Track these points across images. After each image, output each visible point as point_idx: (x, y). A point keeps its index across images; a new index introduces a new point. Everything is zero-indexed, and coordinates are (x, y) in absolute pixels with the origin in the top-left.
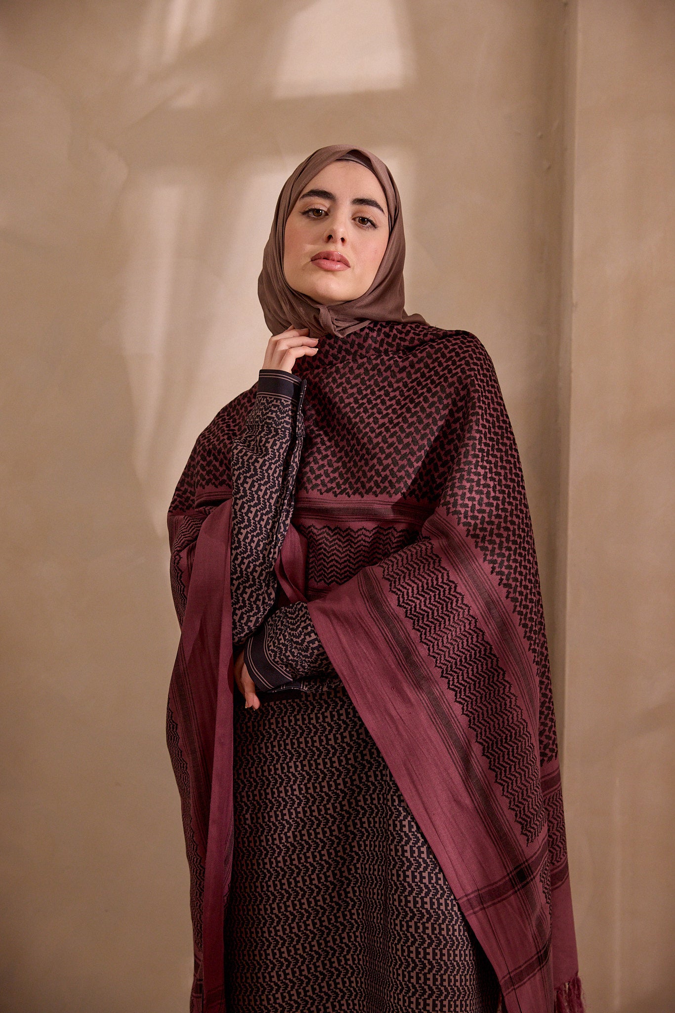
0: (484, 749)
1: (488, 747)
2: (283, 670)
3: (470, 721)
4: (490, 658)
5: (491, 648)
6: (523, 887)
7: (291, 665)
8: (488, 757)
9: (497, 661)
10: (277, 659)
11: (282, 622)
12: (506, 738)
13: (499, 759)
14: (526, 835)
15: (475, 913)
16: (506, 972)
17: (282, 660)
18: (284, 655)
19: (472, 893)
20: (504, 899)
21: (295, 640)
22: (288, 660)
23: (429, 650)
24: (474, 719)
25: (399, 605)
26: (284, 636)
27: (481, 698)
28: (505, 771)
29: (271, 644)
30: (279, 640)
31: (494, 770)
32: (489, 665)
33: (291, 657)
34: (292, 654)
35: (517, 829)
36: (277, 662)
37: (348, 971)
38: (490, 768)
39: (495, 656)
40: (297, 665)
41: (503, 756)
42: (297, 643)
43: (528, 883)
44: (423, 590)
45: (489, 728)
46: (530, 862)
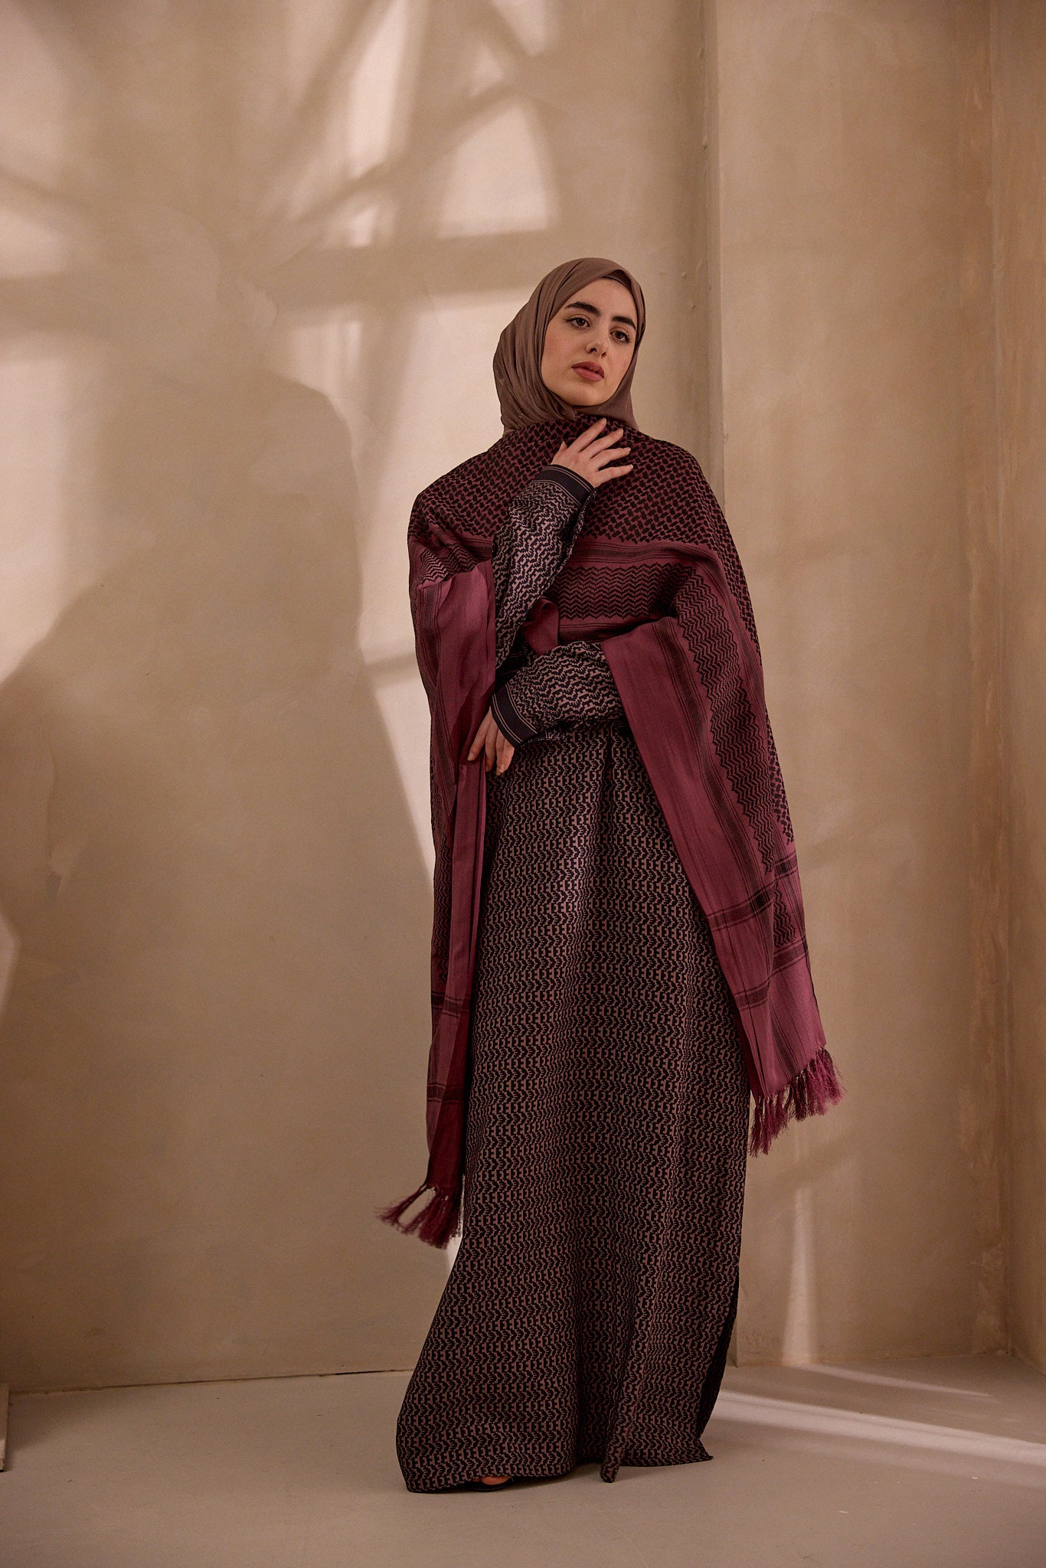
0: (733, 785)
1: (738, 783)
2: (530, 724)
3: (722, 760)
4: (743, 704)
5: (746, 696)
6: (761, 911)
7: (537, 717)
8: (737, 792)
9: (750, 707)
10: (525, 712)
11: (525, 679)
12: (754, 775)
13: (747, 793)
14: (765, 863)
15: (719, 930)
16: (742, 989)
17: (529, 712)
18: (532, 707)
19: (719, 912)
20: (745, 921)
21: (541, 693)
22: (535, 712)
23: (708, 691)
24: (726, 758)
25: (690, 649)
26: (531, 691)
27: (733, 740)
28: (752, 804)
29: (518, 699)
30: (525, 695)
31: (742, 803)
32: (742, 710)
33: (538, 709)
34: (539, 705)
35: (759, 856)
36: (524, 716)
37: (614, 980)
38: (738, 802)
39: (748, 702)
40: (542, 717)
41: (751, 791)
42: (543, 695)
43: (765, 909)
44: (709, 638)
45: (740, 767)
46: (767, 889)
